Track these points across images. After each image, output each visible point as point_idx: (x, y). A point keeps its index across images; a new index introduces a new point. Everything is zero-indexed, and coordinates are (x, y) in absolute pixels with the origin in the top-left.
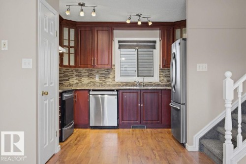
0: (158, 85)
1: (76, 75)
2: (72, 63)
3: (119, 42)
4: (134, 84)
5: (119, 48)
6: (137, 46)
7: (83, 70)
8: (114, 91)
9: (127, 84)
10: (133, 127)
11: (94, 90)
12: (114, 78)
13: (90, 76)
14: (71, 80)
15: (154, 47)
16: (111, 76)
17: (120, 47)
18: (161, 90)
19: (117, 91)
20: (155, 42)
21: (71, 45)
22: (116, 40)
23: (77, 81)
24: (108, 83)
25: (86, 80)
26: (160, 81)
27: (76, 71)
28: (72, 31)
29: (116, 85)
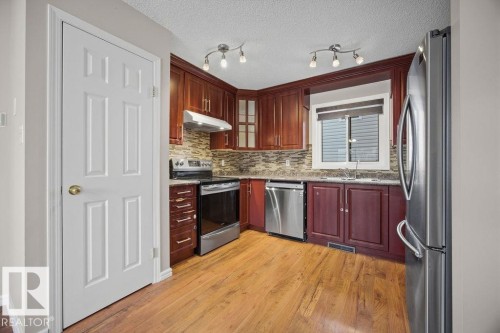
0: (387, 176)
1: (263, 160)
2: (252, 144)
3: (318, 110)
4: (341, 173)
5: (319, 120)
6: (347, 113)
7: (270, 153)
8: (299, 183)
9: (330, 172)
10: (331, 246)
11: (272, 181)
12: (310, 164)
13: (280, 160)
14: (257, 166)
15: (380, 111)
16: (306, 161)
17: (320, 118)
18: (389, 186)
19: (306, 183)
20: (381, 101)
21: (250, 121)
22: (313, 108)
23: (263, 168)
24: (302, 171)
25: (274, 167)
26: (392, 169)
27: (263, 154)
28: (252, 104)
29: (313, 173)
